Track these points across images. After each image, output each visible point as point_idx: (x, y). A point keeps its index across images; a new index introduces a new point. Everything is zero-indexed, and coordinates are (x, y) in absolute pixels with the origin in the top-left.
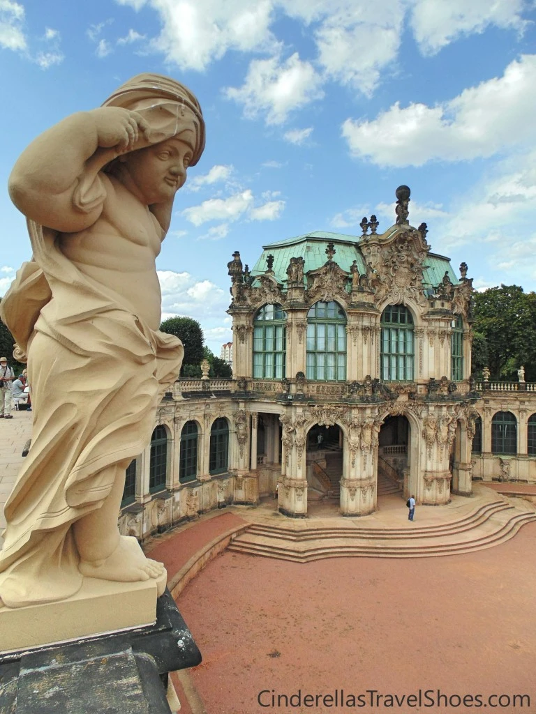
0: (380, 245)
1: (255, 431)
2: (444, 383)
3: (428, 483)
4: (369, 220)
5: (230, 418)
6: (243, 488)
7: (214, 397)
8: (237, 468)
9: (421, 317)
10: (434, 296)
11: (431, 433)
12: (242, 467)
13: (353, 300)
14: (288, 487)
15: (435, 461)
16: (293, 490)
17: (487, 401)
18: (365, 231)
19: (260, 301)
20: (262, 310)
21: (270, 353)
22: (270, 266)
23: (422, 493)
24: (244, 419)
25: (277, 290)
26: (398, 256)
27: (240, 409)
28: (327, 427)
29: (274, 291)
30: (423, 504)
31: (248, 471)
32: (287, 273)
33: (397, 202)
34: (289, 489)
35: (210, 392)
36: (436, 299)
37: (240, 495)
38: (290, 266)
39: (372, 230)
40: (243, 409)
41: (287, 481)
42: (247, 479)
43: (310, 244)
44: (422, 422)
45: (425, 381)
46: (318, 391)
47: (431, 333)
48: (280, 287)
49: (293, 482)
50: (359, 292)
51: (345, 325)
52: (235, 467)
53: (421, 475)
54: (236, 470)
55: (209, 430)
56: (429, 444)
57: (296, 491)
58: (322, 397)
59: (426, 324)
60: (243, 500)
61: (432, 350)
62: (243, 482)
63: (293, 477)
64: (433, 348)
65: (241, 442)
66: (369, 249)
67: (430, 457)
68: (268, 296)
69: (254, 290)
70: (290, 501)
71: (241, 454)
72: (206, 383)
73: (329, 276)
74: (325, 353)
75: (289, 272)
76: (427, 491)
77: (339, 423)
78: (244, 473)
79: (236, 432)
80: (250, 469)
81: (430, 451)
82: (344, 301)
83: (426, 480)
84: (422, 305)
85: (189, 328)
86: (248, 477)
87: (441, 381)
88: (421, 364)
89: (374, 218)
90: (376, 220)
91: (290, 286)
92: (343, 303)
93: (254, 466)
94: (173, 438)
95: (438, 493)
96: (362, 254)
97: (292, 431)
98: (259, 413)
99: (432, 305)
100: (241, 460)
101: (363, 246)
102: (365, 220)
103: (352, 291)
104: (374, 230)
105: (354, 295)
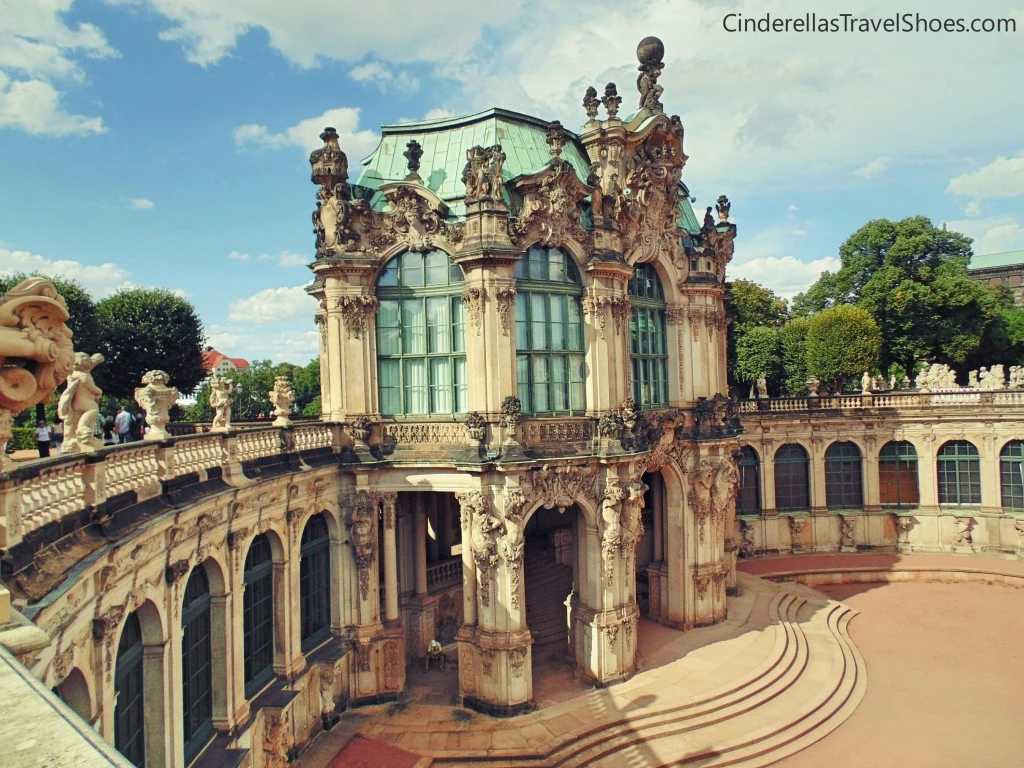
0: (625, 143)
1: (390, 536)
2: (720, 404)
3: (700, 587)
4: (601, 94)
5: (334, 510)
6: (372, 667)
7: (305, 467)
8: (355, 622)
9: (679, 286)
10: (697, 250)
11: (705, 495)
12: (366, 618)
13: (597, 246)
14: (493, 652)
15: (709, 545)
16: (503, 656)
17: (766, 429)
18: (592, 114)
19: (392, 243)
20: (394, 264)
21: (419, 359)
22: (414, 165)
23: (692, 608)
24: (370, 510)
25: (435, 218)
26: (653, 168)
27: (358, 489)
28: (562, 511)
29: (430, 221)
30: (695, 627)
31: (380, 627)
32: (464, 181)
33: (640, 69)
34: (492, 657)
35: (296, 455)
36: (700, 254)
37: (367, 683)
38: (469, 166)
39: (610, 113)
40: (367, 488)
41: (485, 639)
42: (379, 645)
43: (502, 124)
44: (685, 479)
45: (689, 403)
46: (542, 437)
47: (694, 317)
48: (444, 213)
49: (501, 640)
50: (606, 229)
51: (579, 299)
52: (348, 623)
53: (689, 573)
54: (351, 628)
55: (297, 549)
56: (699, 517)
57: (511, 657)
58: (551, 447)
59: (684, 299)
60: (374, 694)
61: (697, 346)
62: (372, 653)
63: (500, 627)
64: (699, 343)
65: (359, 562)
66: (604, 149)
67: (702, 539)
68: (413, 232)
69: (376, 218)
70: (496, 682)
71: (363, 590)
72: (287, 434)
73: (558, 191)
74: (547, 354)
75: (468, 178)
76: (700, 602)
77: (581, 499)
78: (372, 631)
79: (347, 542)
80: (386, 622)
81: (702, 528)
82: (579, 245)
83: (697, 583)
84: (679, 265)
85: (173, 314)
86: (381, 638)
87: (713, 402)
88: (681, 372)
89: (611, 89)
90: (615, 93)
91: (475, 208)
92: (577, 250)
93: (393, 613)
94: (228, 590)
95: (715, 601)
96: (587, 159)
97: (498, 528)
98: (400, 493)
99: (694, 266)
100: (364, 605)
101: (591, 142)
102: (592, 92)
103: (593, 226)
104: (612, 113)
105: (598, 235)
